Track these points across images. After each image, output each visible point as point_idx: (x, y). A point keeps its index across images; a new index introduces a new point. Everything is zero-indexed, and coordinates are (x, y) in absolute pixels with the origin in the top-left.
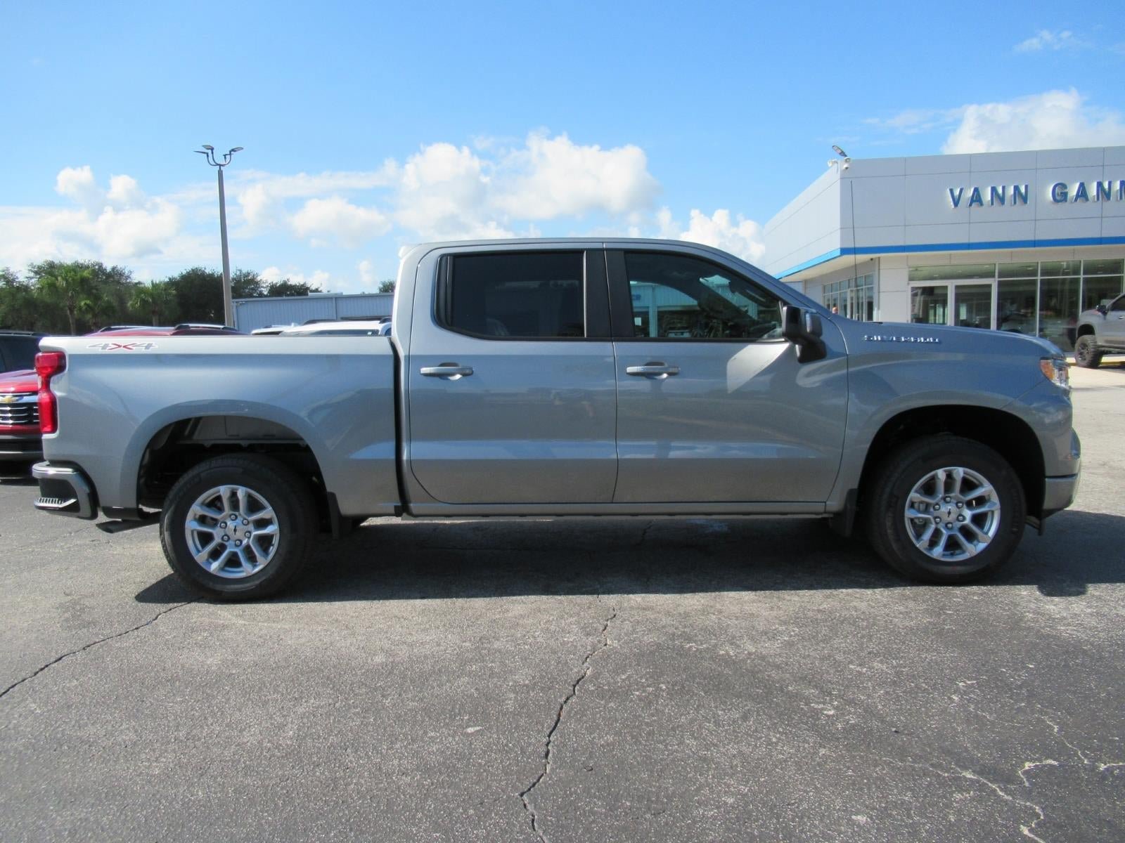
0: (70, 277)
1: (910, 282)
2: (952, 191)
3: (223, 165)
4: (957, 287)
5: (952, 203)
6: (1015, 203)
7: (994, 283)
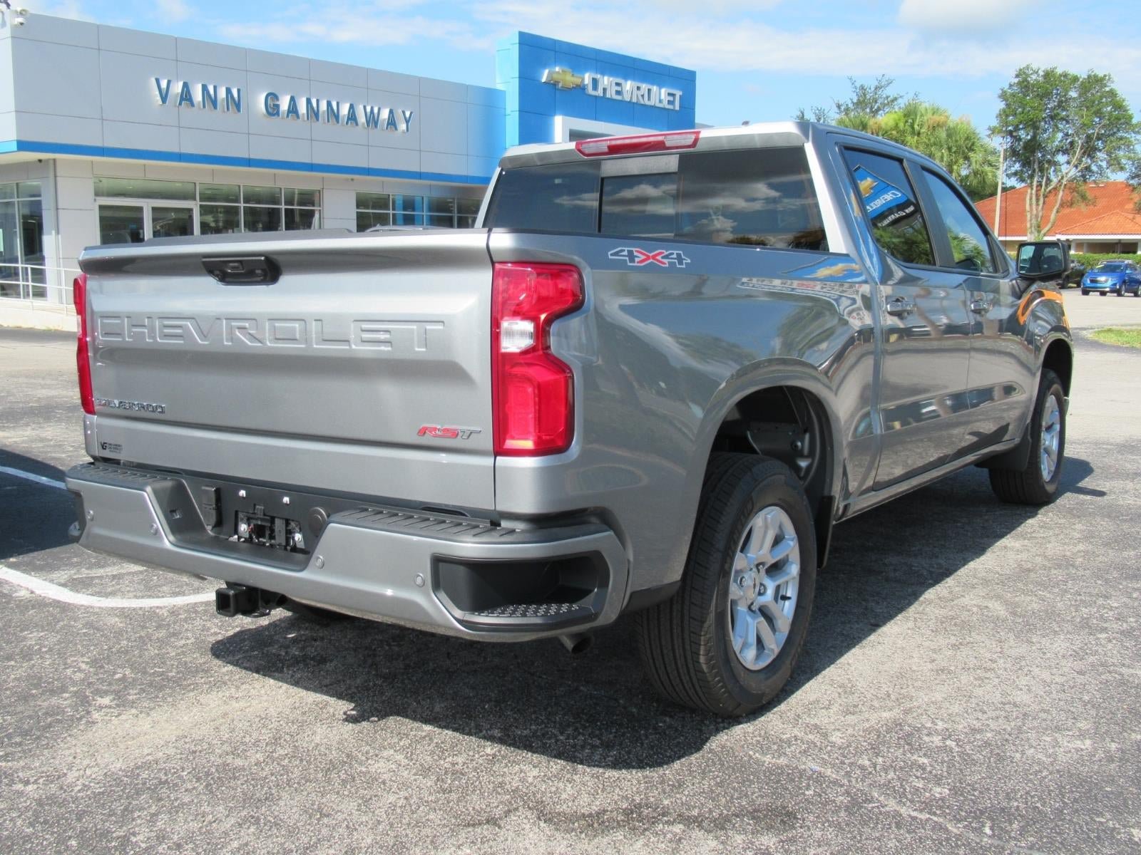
1: (98, 198)
2: (158, 81)
4: (154, 209)
5: (159, 98)
6: (228, 109)
7: (195, 206)
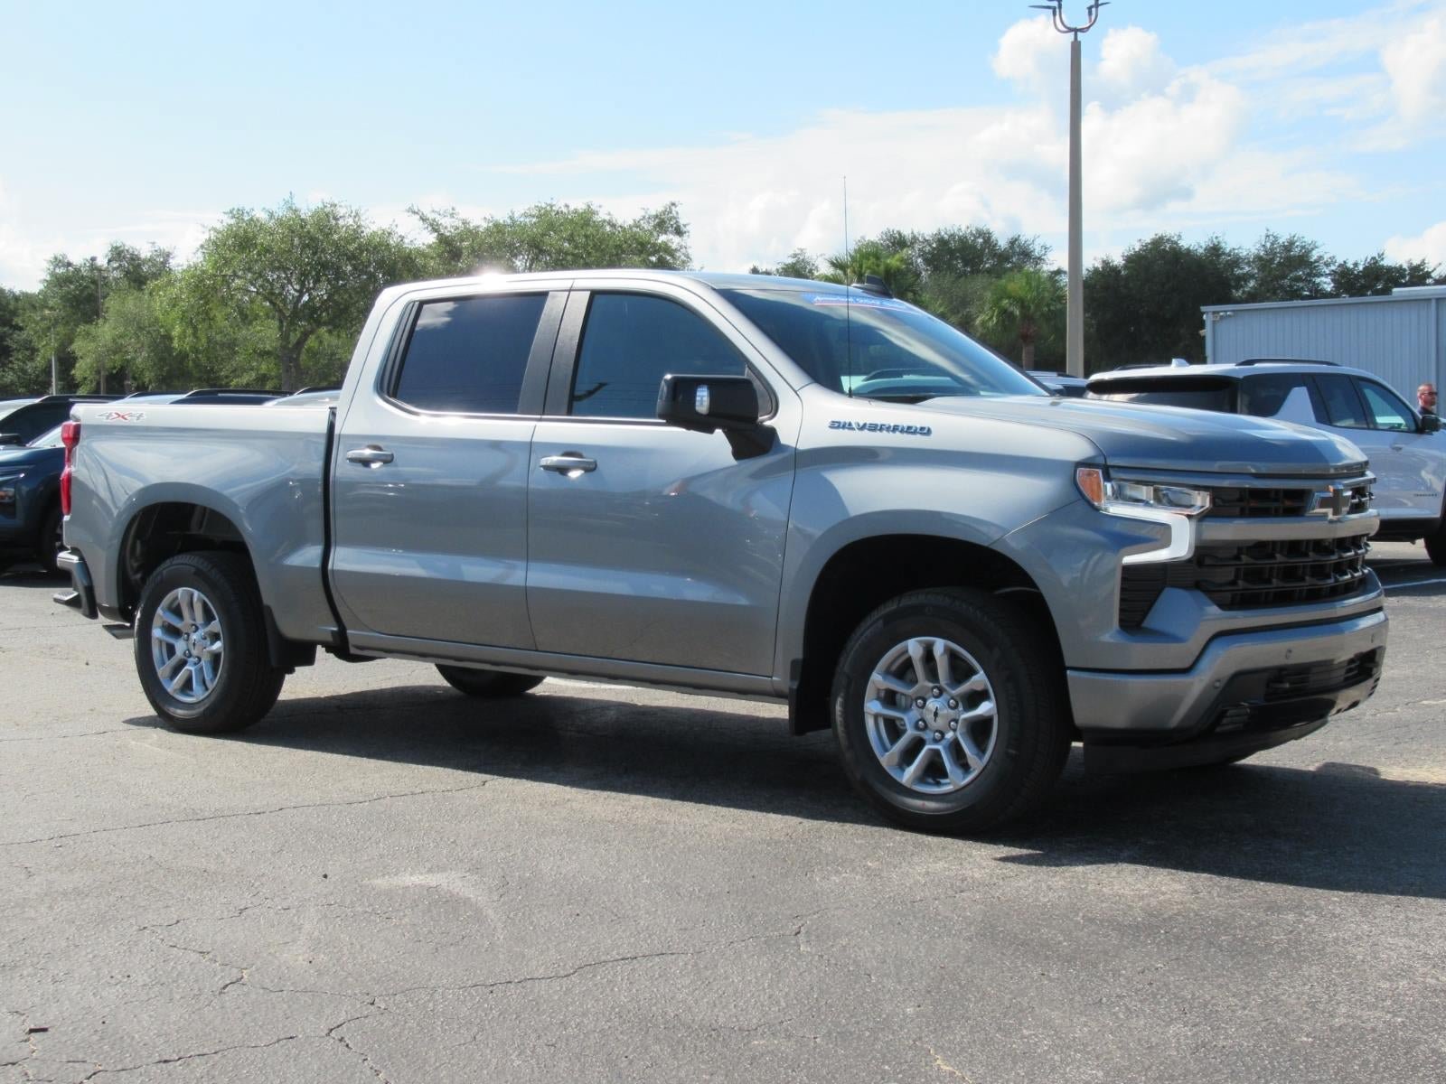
0: (868, 268)
3: (1082, 30)
